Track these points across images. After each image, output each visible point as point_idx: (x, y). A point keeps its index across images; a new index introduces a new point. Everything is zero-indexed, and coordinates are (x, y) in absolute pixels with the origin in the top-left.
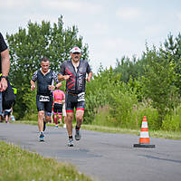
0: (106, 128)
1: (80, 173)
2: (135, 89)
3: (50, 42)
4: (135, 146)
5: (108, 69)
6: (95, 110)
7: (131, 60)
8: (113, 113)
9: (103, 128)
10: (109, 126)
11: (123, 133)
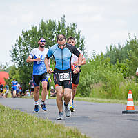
0: (100, 99)
1: (83, 135)
2: (121, 69)
3: (55, 35)
4: (123, 112)
5: (100, 54)
6: (91, 86)
7: (117, 47)
8: (105, 88)
9: (98, 99)
10: (102, 98)
11: (113, 103)
